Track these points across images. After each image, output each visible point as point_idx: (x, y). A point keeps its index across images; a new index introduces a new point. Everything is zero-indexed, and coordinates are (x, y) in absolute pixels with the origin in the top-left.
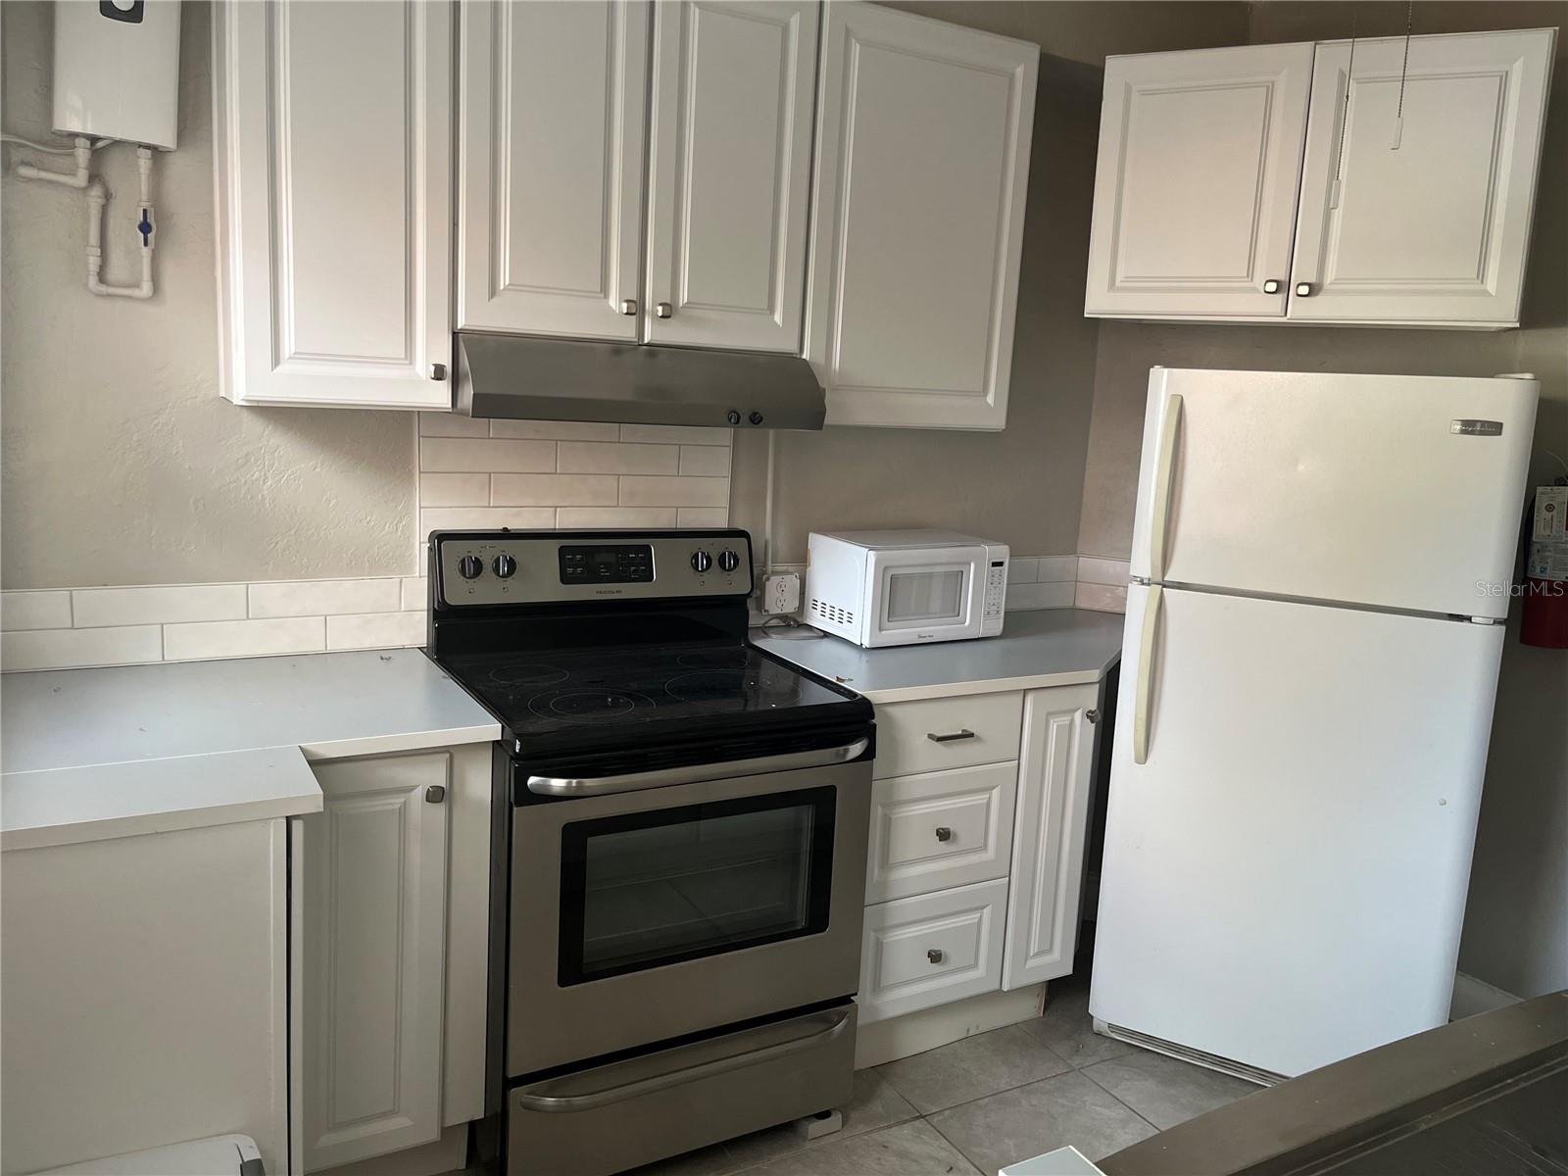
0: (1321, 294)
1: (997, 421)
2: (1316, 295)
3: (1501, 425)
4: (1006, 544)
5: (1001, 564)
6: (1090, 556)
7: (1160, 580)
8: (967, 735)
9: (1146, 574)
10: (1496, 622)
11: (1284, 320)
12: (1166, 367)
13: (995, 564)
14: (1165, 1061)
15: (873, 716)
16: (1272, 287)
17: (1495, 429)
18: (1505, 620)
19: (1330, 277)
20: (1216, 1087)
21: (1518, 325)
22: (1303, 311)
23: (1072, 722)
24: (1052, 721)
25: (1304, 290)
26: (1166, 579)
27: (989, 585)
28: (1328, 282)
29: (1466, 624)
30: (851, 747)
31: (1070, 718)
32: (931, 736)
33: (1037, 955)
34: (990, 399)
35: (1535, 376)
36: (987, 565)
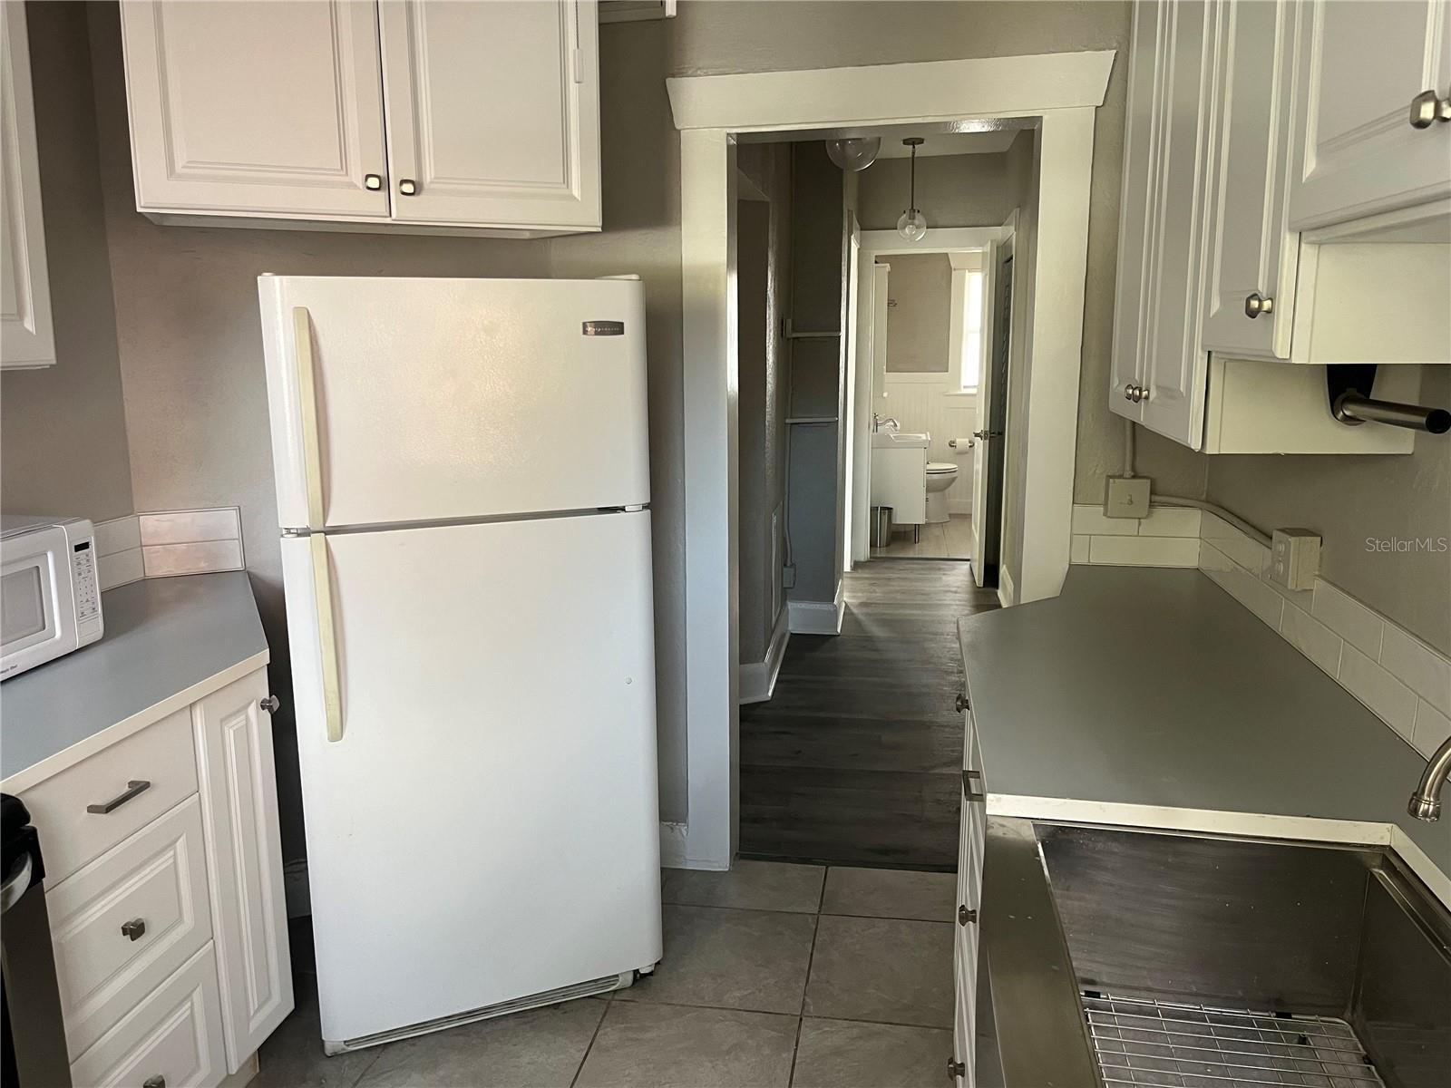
0: (423, 192)
1: (44, 353)
2: (419, 194)
3: (622, 324)
4: (85, 518)
5: (85, 546)
6: (153, 512)
7: (319, 526)
8: (138, 788)
9: (304, 523)
10: (645, 507)
11: (388, 221)
12: (277, 275)
13: (78, 548)
14: (414, 1045)
15: (27, 818)
16: (374, 183)
17: (617, 328)
18: (649, 504)
19: (428, 176)
20: (474, 1042)
21: (600, 230)
22: (407, 212)
23: (247, 718)
24: (226, 729)
25: (408, 188)
26: (327, 525)
27: (76, 575)
28: (428, 180)
29: (622, 514)
30: (13, 883)
31: (243, 717)
32: (92, 809)
33: (256, 1012)
34: (29, 324)
35: (640, 277)
36: (69, 550)
